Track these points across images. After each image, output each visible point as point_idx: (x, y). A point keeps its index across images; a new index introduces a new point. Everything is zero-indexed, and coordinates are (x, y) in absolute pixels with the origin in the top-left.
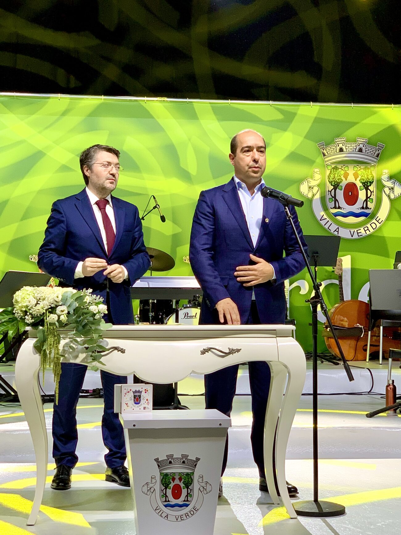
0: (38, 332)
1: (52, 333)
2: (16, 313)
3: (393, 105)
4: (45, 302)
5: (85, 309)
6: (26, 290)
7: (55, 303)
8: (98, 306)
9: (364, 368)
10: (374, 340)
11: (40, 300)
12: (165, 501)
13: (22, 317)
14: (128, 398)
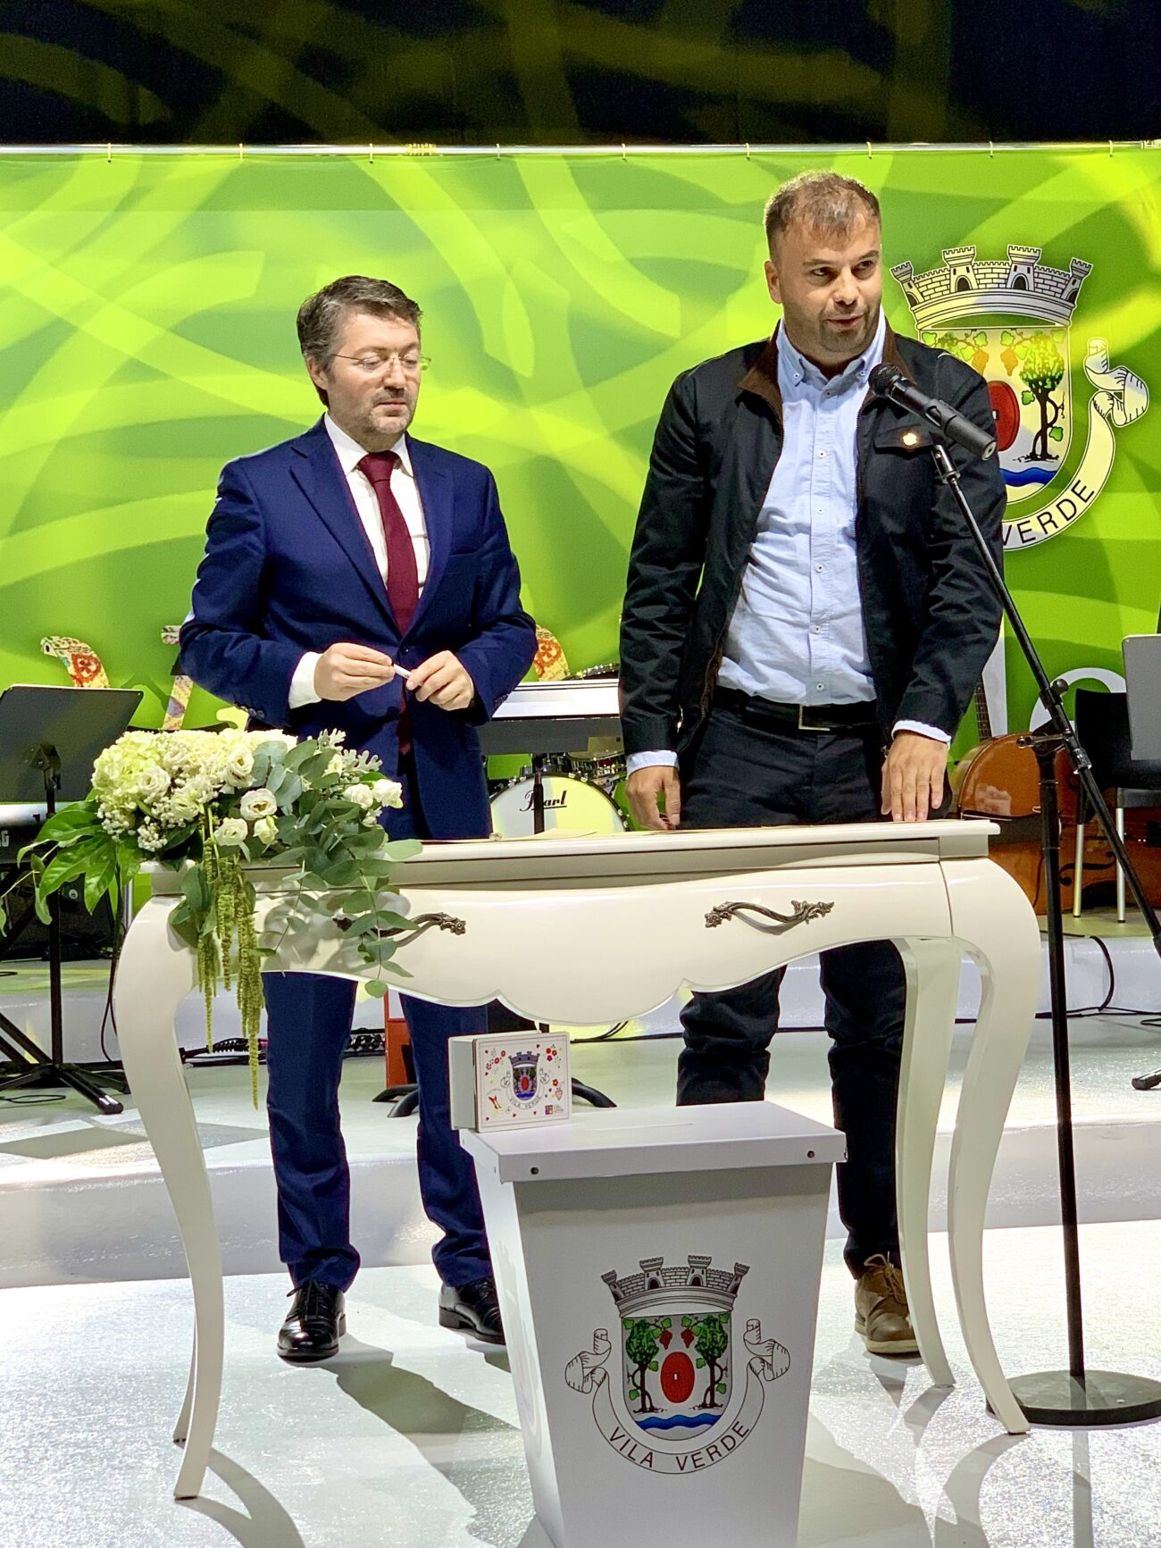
0: (187, 875)
1: (230, 880)
2: (105, 817)
3: (1111, 145)
4: (202, 780)
5: (331, 796)
6: (132, 743)
7: (234, 782)
8: (371, 786)
9: (1083, 936)
10: (1090, 850)
11: (182, 775)
12: (640, 1411)
13: (126, 831)
14: (497, 1081)
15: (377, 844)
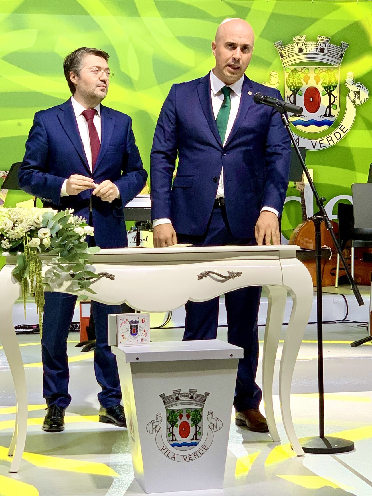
0: (18, 258)
1: (34, 259)
4: (25, 224)
5: (69, 231)
7: (36, 225)
8: (83, 228)
9: (337, 294)
11: (17, 223)
12: (171, 441)
14: (124, 329)
15: (85, 249)
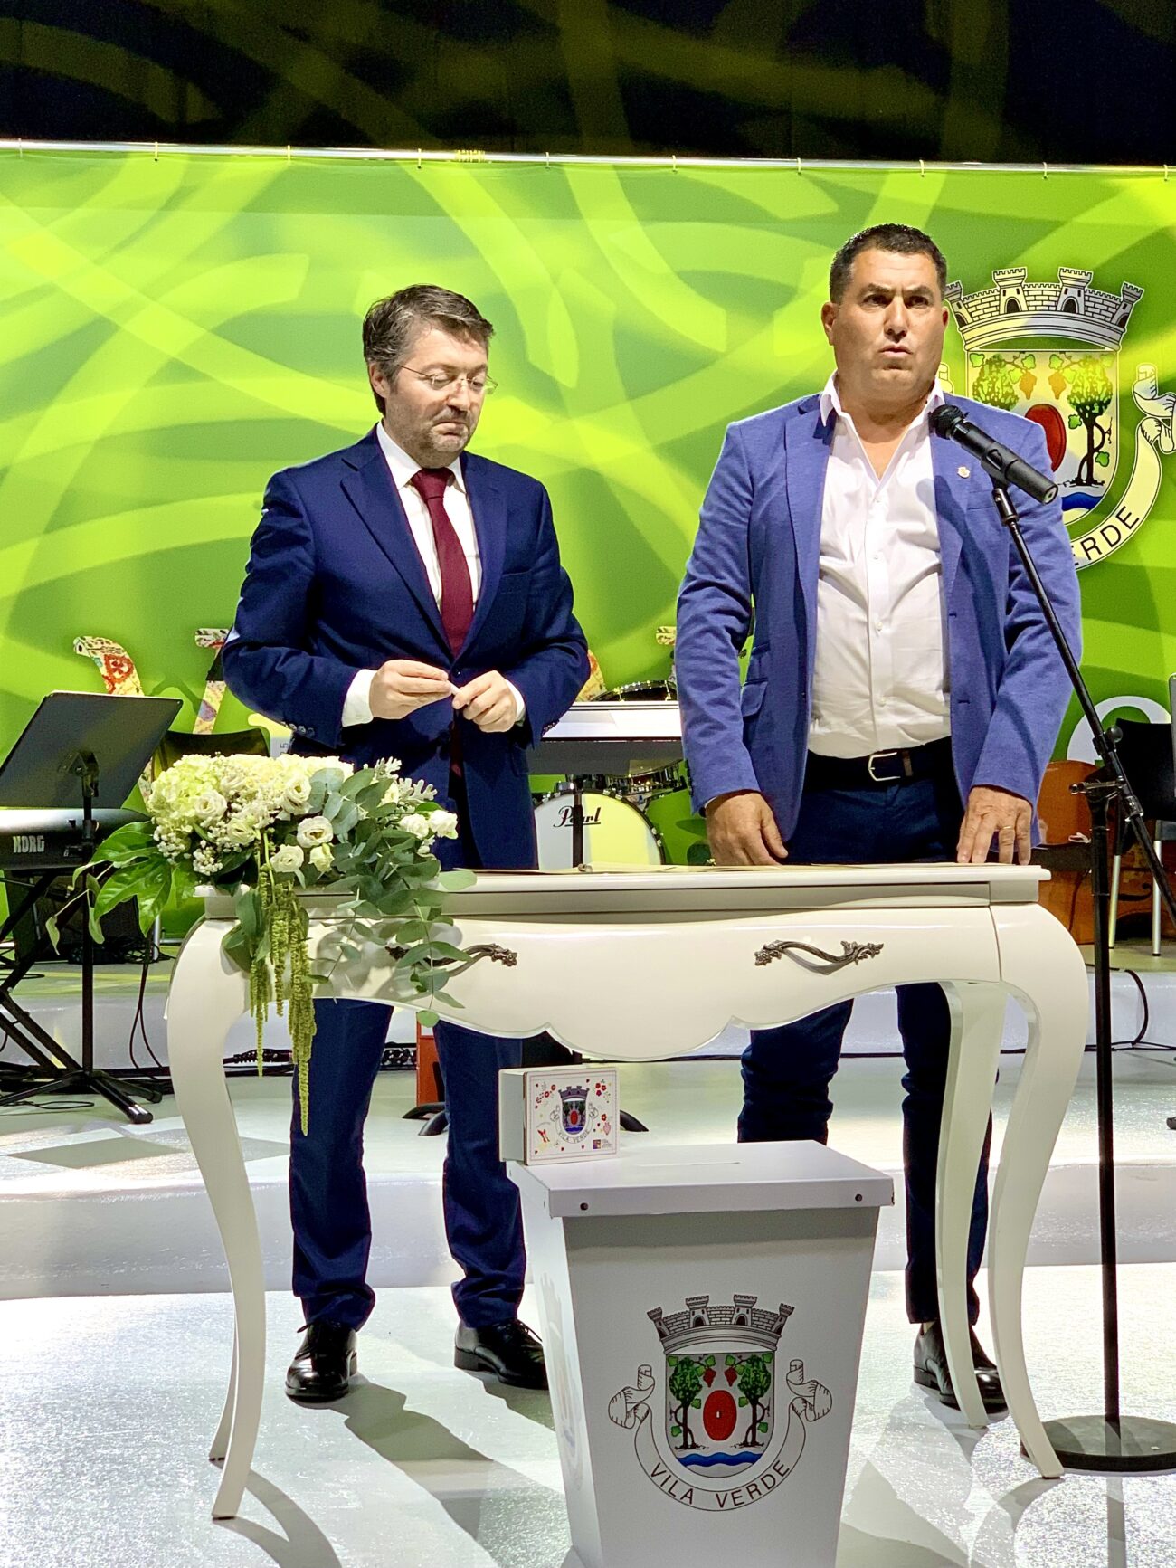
0: (240, 903)
1: (285, 906)
2: (161, 840)
3: (1166, 169)
4: (259, 805)
5: (387, 826)
6: (190, 766)
7: (291, 808)
8: (427, 816)
9: (1120, 970)
10: (1125, 881)
11: (238, 800)
12: (681, 1447)
13: (182, 853)
14: (547, 1114)
15: (432, 876)
